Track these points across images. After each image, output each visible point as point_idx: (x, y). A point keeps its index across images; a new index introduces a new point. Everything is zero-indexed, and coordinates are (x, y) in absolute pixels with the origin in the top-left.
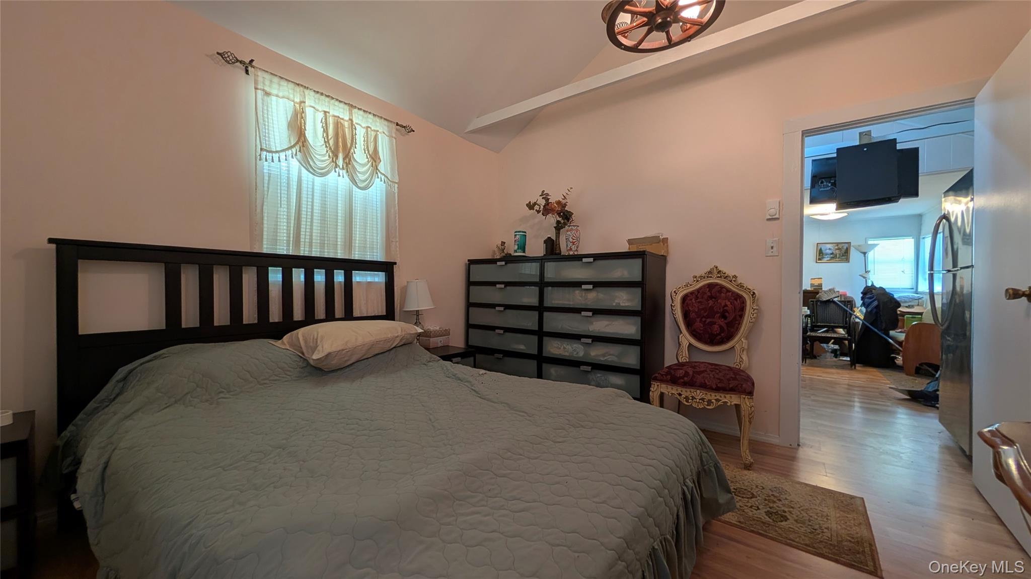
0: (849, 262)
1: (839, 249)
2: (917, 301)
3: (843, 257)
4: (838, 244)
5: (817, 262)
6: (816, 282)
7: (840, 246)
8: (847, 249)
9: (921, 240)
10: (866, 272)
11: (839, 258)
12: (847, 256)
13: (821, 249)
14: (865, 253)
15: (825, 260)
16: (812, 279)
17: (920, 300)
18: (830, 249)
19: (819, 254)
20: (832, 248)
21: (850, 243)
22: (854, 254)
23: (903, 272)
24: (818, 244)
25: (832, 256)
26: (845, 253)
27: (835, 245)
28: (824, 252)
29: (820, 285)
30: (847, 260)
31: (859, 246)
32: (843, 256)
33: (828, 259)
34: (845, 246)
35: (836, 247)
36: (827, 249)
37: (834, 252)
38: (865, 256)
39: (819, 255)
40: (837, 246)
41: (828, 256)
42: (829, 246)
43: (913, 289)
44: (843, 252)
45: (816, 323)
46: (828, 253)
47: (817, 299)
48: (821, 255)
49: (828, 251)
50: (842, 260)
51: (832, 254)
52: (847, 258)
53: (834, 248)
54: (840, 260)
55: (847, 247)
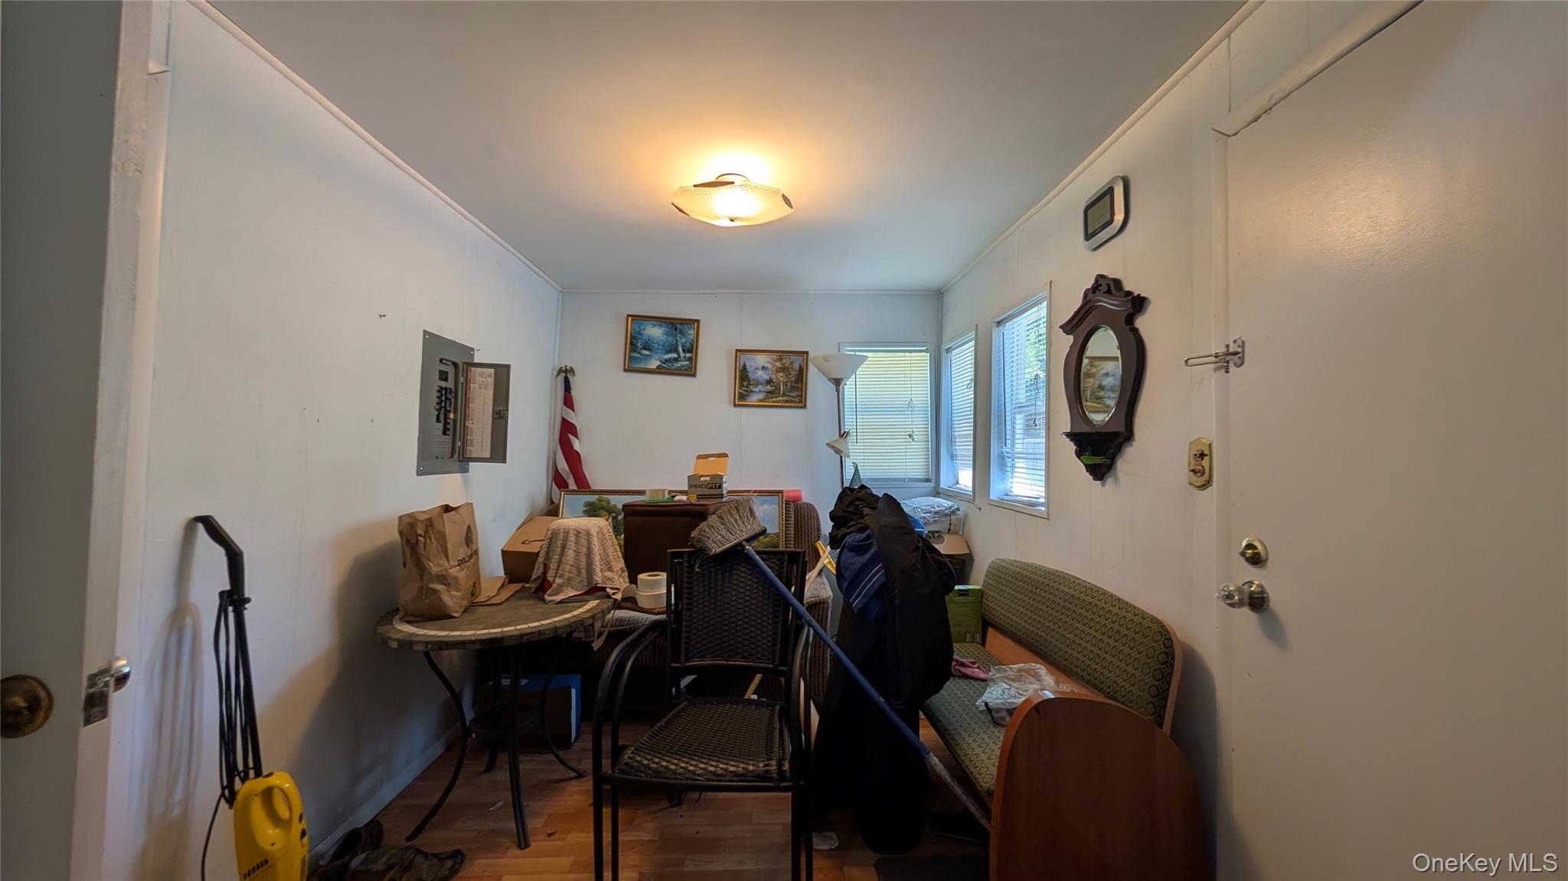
0: (804, 407)
1: (783, 369)
2: (949, 518)
3: (794, 394)
4: (781, 354)
5: (735, 405)
6: (708, 469)
7: (786, 361)
8: (801, 370)
9: (944, 354)
10: (841, 436)
11: (783, 395)
12: (802, 389)
13: (745, 365)
14: (837, 382)
15: (754, 398)
16: (699, 457)
17: (953, 517)
18: (764, 368)
19: (742, 380)
20: (770, 366)
21: (807, 353)
22: (817, 386)
23: (910, 436)
24: (737, 350)
25: (768, 387)
26: (797, 381)
27: (775, 356)
28: (751, 375)
29: (716, 483)
30: (801, 402)
31: (826, 359)
32: (792, 388)
34: (798, 362)
35: (778, 364)
36: (760, 367)
37: (773, 377)
38: (838, 391)
39: (741, 385)
40: (781, 359)
41: (760, 387)
42: (762, 360)
43: (928, 480)
44: (793, 379)
45: (683, 661)
46: (759, 378)
47: (692, 546)
48: (745, 383)
49: (760, 373)
50: (791, 401)
51: (769, 382)
52: (801, 396)
53: (773, 365)
54: (787, 402)
55: (800, 365)
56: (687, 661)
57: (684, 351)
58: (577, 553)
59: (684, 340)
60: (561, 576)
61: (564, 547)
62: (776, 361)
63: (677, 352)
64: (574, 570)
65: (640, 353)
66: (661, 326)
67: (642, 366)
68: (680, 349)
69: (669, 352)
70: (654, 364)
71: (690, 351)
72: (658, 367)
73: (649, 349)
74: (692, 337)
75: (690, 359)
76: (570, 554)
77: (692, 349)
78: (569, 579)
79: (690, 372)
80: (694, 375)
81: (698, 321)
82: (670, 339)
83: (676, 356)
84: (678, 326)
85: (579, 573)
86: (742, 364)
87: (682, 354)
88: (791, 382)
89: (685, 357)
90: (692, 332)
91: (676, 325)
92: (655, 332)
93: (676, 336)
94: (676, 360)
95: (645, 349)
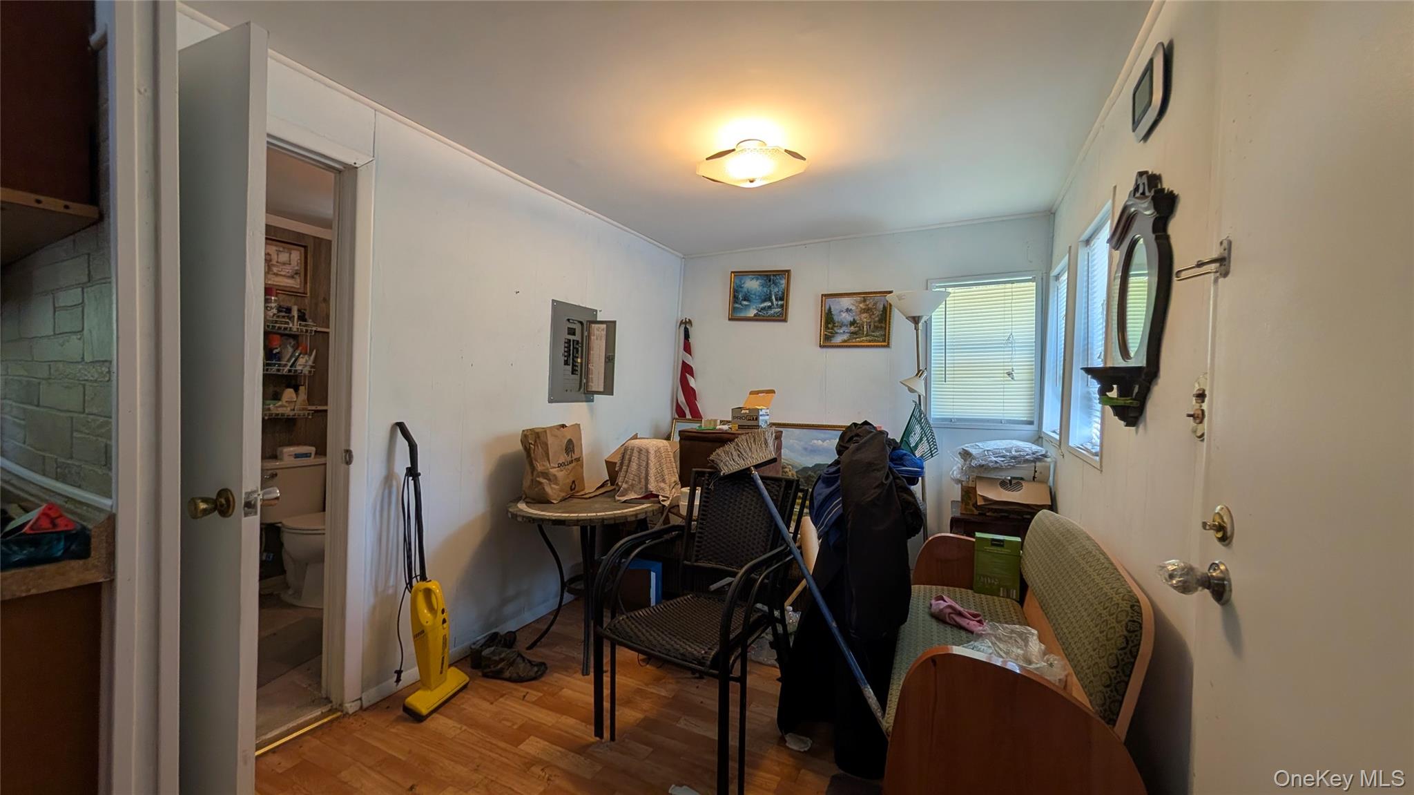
0: (888, 346)
1: (867, 310)
2: (1033, 464)
3: (877, 334)
4: (864, 296)
5: (821, 346)
6: (752, 404)
7: (870, 303)
8: (884, 309)
9: (1052, 282)
10: (917, 374)
11: (867, 335)
12: (885, 328)
13: (830, 309)
14: (916, 321)
15: (838, 339)
17: (1038, 464)
18: (848, 310)
19: (827, 323)
20: (854, 308)
21: (887, 291)
22: (900, 328)
23: (1009, 374)
24: (822, 295)
25: (852, 329)
26: (880, 321)
27: (859, 298)
28: (836, 318)
29: (755, 416)
30: (885, 341)
31: (906, 300)
32: (876, 328)
33: (845, 337)
34: (881, 302)
35: (862, 305)
36: (845, 309)
37: (857, 318)
38: (917, 329)
39: (827, 328)
40: (865, 301)
41: (844, 329)
42: (846, 302)
43: (1031, 423)
44: (877, 319)
45: (694, 558)
46: (844, 320)
47: (711, 467)
48: (830, 326)
49: (844, 315)
50: (875, 341)
51: (853, 323)
52: (885, 335)
53: (857, 307)
54: (870, 341)
55: (884, 305)
56: (696, 561)
57: (776, 300)
58: (639, 465)
59: (776, 290)
60: (627, 482)
61: (630, 461)
62: (860, 303)
63: (770, 299)
64: (636, 479)
65: (741, 304)
66: (757, 279)
67: (742, 315)
68: (773, 297)
69: (764, 301)
70: (752, 313)
71: (782, 299)
72: (755, 315)
73: (748, 300)
74: (783, 286)
75: (782, 306)
76: (634, 466)
77: (783, 297)
78: (632, 485)
79: (782, 317)
80: (785, 320)
81: (788, 271)
82: (765, 289)
83: (770, 304)
84: (772, 277)
85: (640, 482)
86: (827, 307)
87: (775, 302)
88: (875, 322)
89: (777, 305)
90: (784, 282)
91: (770, 277)
92: (753, 285)
93: (770, 286)
94: (770, 307)
95: (745, 300)
